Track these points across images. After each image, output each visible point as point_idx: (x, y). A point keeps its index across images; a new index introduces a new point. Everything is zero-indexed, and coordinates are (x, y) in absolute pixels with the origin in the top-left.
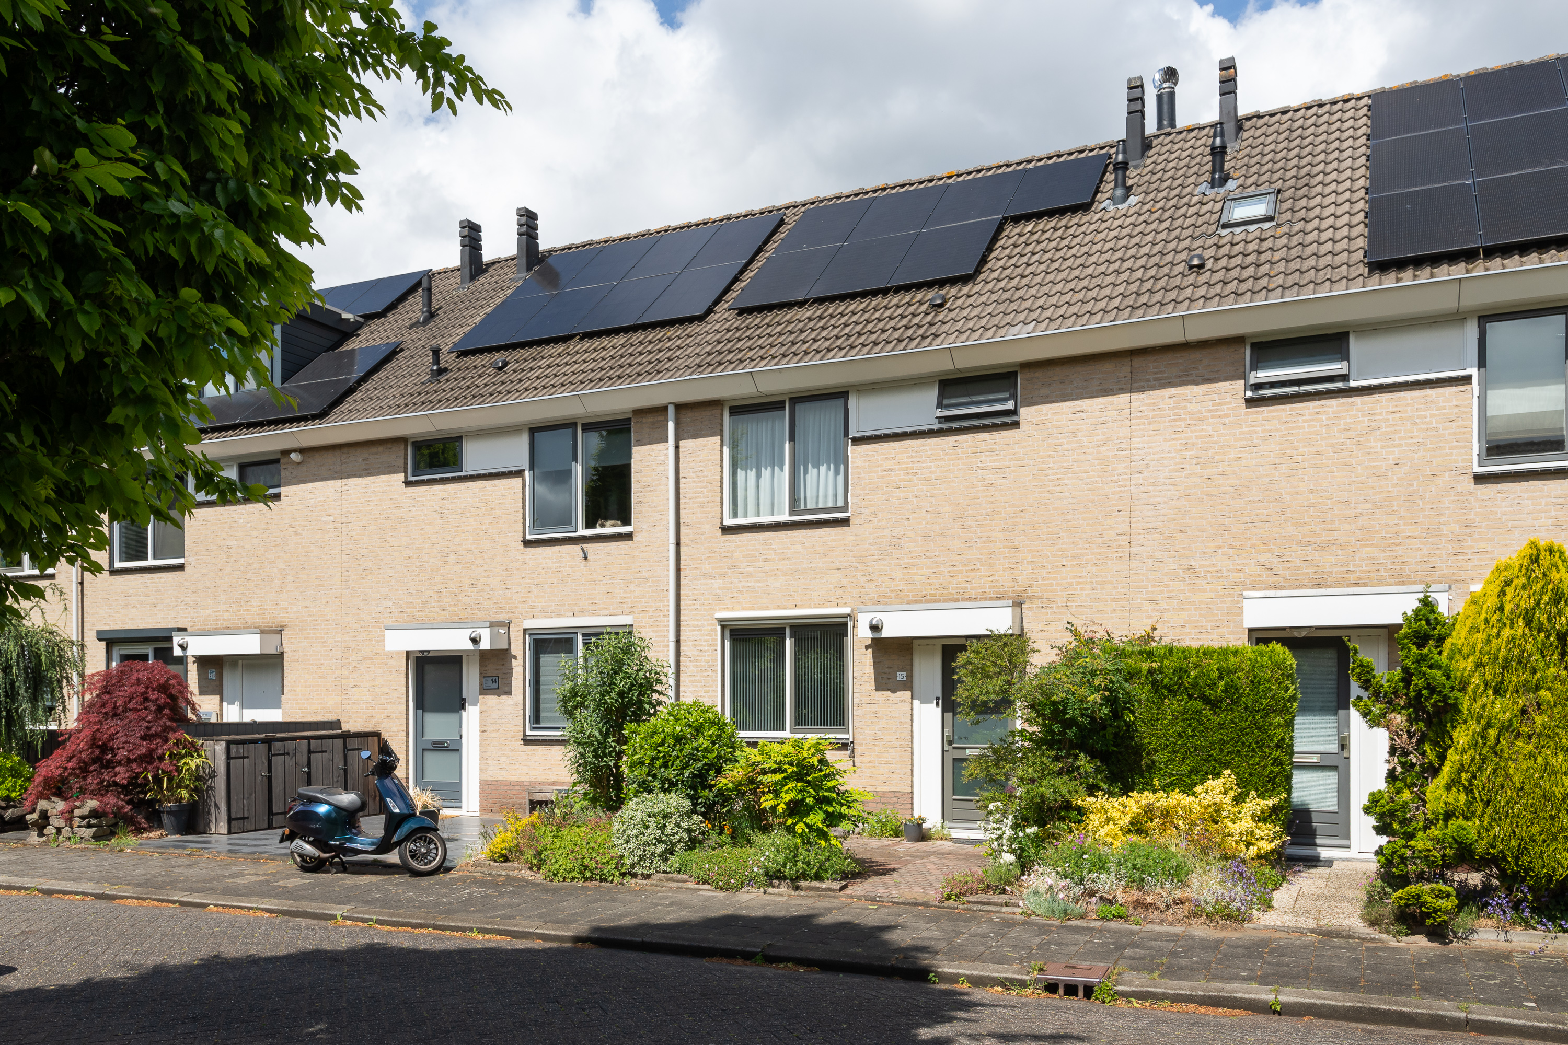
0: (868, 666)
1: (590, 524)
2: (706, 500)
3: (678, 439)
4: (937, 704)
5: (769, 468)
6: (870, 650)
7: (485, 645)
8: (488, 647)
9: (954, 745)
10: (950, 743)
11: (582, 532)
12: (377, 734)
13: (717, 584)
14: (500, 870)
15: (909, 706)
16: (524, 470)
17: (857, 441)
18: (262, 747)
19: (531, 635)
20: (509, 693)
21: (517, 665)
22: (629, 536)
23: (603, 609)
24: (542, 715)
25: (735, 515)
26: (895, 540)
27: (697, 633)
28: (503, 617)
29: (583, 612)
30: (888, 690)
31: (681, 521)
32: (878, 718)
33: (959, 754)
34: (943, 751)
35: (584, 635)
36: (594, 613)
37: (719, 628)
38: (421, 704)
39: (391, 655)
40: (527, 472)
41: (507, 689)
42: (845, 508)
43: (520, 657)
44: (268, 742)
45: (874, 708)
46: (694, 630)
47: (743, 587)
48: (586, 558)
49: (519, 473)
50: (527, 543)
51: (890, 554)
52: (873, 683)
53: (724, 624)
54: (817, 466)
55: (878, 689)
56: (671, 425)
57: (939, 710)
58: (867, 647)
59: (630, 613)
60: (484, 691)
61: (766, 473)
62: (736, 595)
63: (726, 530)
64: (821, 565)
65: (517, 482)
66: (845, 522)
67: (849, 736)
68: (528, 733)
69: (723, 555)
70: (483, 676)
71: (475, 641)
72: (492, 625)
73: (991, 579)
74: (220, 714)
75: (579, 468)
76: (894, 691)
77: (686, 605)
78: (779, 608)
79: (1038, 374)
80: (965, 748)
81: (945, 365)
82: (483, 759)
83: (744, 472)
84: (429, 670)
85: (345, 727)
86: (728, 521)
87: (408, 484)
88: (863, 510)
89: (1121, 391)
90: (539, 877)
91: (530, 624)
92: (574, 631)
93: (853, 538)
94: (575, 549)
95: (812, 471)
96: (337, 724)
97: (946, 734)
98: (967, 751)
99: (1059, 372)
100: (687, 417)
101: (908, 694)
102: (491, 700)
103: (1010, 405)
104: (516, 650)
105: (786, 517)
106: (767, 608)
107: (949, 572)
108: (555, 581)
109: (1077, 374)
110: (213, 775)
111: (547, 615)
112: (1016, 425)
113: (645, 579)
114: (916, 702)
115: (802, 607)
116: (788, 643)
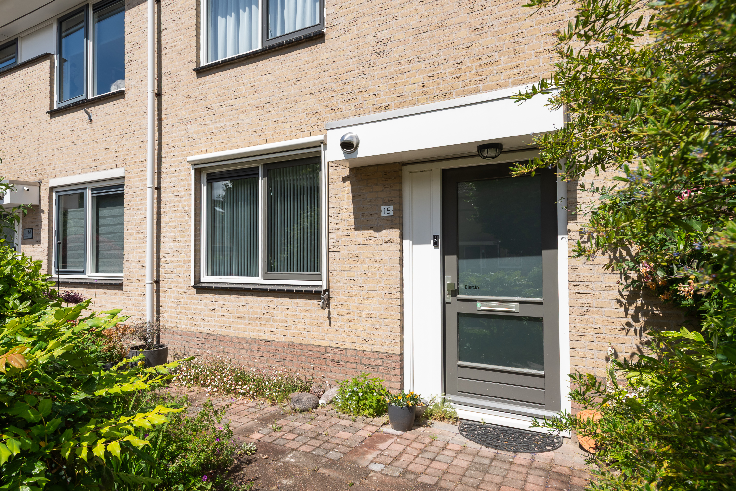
0: (345, 202)
2: (183, 47)
4: (436, 244)
6: (348, 183)
7: (7, 200)
8: (9, 202)
9: (459, 296)
10: (454, 293)
11: (90, 98)
13: (193, 128)
15: (398, 247)
16: (54, 55)
19: (57, 192)
20: (39, 242)
22: (122, 94)
23: (102, 164)
26: (381, 47)
27: (175, 179)
29: (90, 169)
30: (371, 228)
31: (163, 72)
32: (358, 262)
33: (466, 308)
34: (444, 304)
35: (93, 190)
36: (96, 169)
37: (193, 172)
41: (38, 238)
42: (321, 23)
43: (46, 211)
45: (353, 250)
46: (173, 177)
47: (216, 128)
48: (91, 120)
49: (50, 55)
50: (53, 113)
51: (373, 65)
52: (352, 221)
53: (198, 167)
55: (357, 228)
57: (438, 252)
58: (345, 179)
59: (123, 165)
60: (24, 240)
61: (244, 14)
62: (209, 137)
63: (201, 71)
65: (46, 64)
66: (320, 38)
67: (324, 284)
68: (54, 275)
69: (198, 98)
70: (24, 228)
75: (90, 44)
76: (378, 230)
77: (167, 153)
78: (250, 145)
80: (475, 301)
86: (204, 63)
88: (340, 20)
91: (54, 183)
92: (84, 186)
97: (448, 282)
98: (479, 304)
101: (395, 233)
102: (28, 248)
104: (45, 206)
105: (258, 46)
106: (239, 147)
108: (70, 144)
113: (134, 132)
114: (407, 243)
115: (273, 140)
116: (261, 183)
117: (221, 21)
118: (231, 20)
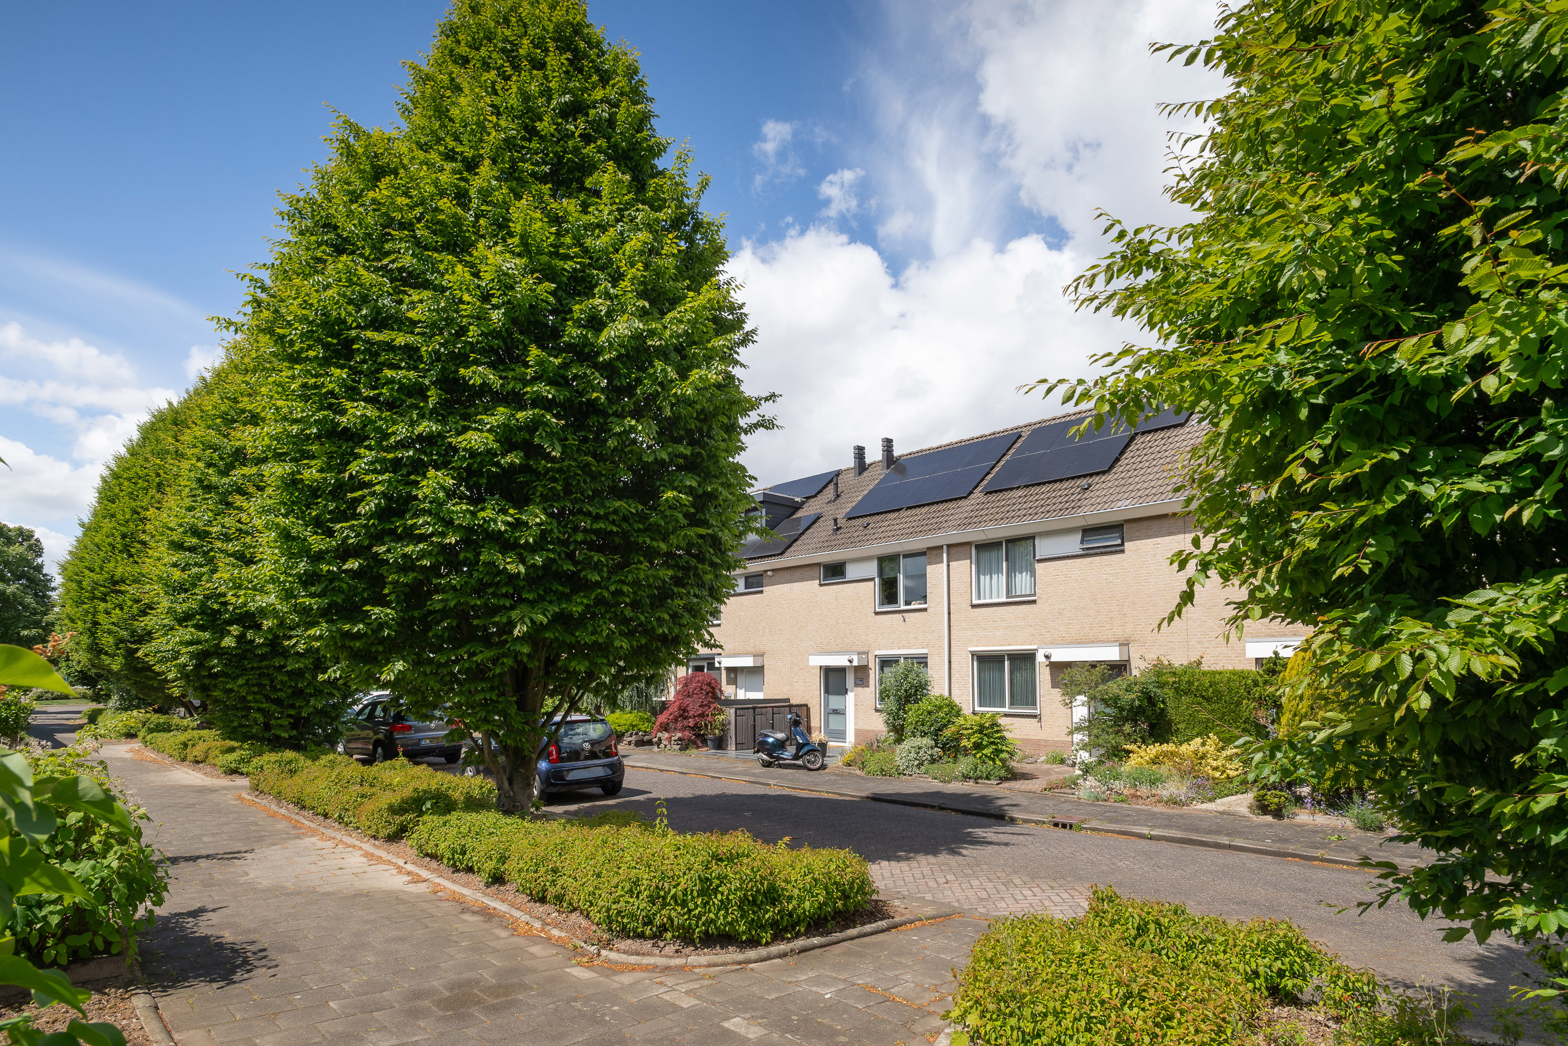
0: (1046, 678)
1: (907, 603)
2: (964, 591)
3: (948, 562)
5: (996, 575)
6: (1048, 667)
7: (855, 663)
8: (857, 665)
11: (903, 607)
12: (808, 706)
13: (969, 633)
14: (847, 770)
16: (875, 578)
17: (1039, 561)
18: (751, 711)
19: (879, 658)
20: (868, 687)
21: (872, 673)
22: (925, 610)
23: (914, 645)
25: (979, 598)
26: (1061, 611)
27: (959, 658)
28: (865, 649)
29: (903, 647)
31: (951, 601)
35: (903, 659)
36: (909, 648)
37: (971, 655)
38: (827, 690)
39: (813, 667)
40: (877, 579)
41: (867, 685)
42: (1034, 595)
43: (873, 670)
44: (754, 708)
45: (1050, 698)
47: (983, 635)
48: (905, 621)
49: (873, 579)
50: (877, 613)
52: (1050, 684)
53: (974, 654)
54: (1021, 573)
55: (1053, 687)
56: (945, 555)
58: (1045, 667)
59: (926, 648)
60: (856, 685)
61: (995, 577)
62: (979, 639)
63: (974, 606)
64: (1022, 623)
65: (872, 583)
66: (1034, 602)
67: (1038, 712)
68: (877, 706)
69: (972, 619)
70: (856, 678)
71: (850, 661)
72: (859, 654)
73: (1109, 631)
74: (736, 695)
75: (901, 576)
76: (1062, 689)
77: (954, 644)
78: (1001, 645)
79: (1134, 525)
81: (1085, 522)
82: (856, 718)
83: (985, 576)
84: (831, 675)
85: (793, 702)
86: (975, 602)
87: (821, 585)
88: (1043, 596)
89: (1180, 533)
90: (863, 774)
91: (877, 653)
92: (899, 656)
93: (1037, 611)
94: (899, 616)
95: (1018, 576)
96: (788, 701)
99: (1145, 524)
100: (953, 551)
102: (860, 690)
103: (1119, 542)
104: (871, 665)
105: (1004, 599)
106: (994, 647)
107: (1090, 627)
108: (890, 632)
109: (1155, 525)
110: (729, 723)
111: (886, 648)
112: (1123, 551)
113: (933, 632)
115: (1012, 645)
116: (1007, 664)
117: (982, 577)
118: (988, 577)
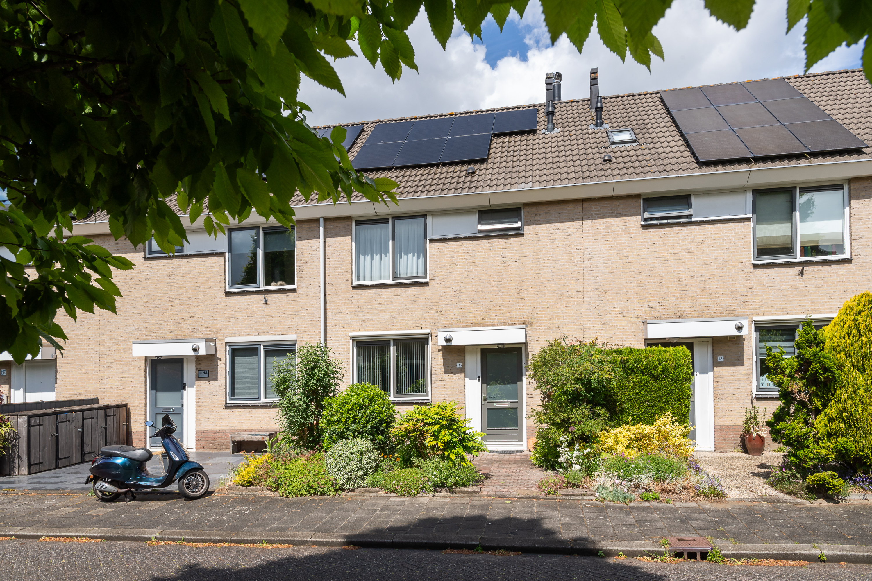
0: (440, 361)
1: (267, 283)
2: (342, 271)
3: (325, 237)
4: (479, 380)
5: (379, 255)
6: (441, 352)
7: (202, 352)
8: (204, 354)
9: (487, 401)
10: (485, 400)
11: (263, 288)
12: (125, 406)
13: (349, 317)
15: (463, 381)
16: (225, 252)
17: (431, 241)
18: (52, 418)
19: (229, 346)
20: (216, 379)
21: (220, 363)
22: (294, 290)
23: (278, 331)
24: (236, 391)
25: (358, 279)
26: (455, 294)
27: (337, 344)
28: (211, 336)
29: (264, 333)
30: (452, 373)
31: (327, 282)
32: (446, 388)
33: (490, 406)
34: (482, 404)
35: (264, 346)
36: (272, 333)
37: (351, 341)
38: (154, 387)
39: (135, 359)
40: (227, 254)
41: (214, 377)
42: (425, 277)
43: (223, 359)
44: (56, 414)
45: (443, 383)
46: (335, 343)
47: (365, 319)
48: (266, 303)
49: (222, 254)
50: (227, 294)
51: (452, 301)
52: (443, 369)
53: (354, 339)
54: (407, 254)
55: (445, 372)
56: (321, 229)
57: (480, 383)
58: (439, 351)
59: (295, 333)
60: (199, 378)
61: (377, 257)
62: (361, 323)
63: (354, 287)
64: (412, 307)
65: (221, 259)
66: (426, 284)
67: (429, 398)
68: (228, 402)
69: (353, 301)
70: (198, 370)
71: (195, 350)
72: (207, 340)
73: (509, 314)
75: (262, 252)
76: (455, 374)
77: (330, 329)
78: (387, 330)
79: (534, 209)
80: (494, 403)
81: (484, 202)
82: (198, 418)
83: (363, 257)
84: (160, 368)
85: (103, 402)
86: (355, 283)
87: (146, 259)
88: (436, 278)
89: (578, 219)
90: (277, 495)
91: (229, 340)
92: (259, 343)
93: (431, 292)
94: (260, 298)
95: (404, 257)
96: (96, 401)
97: (483, 395)
98: (495, 404)
99: (545, 208)
100: (331, 225)
101: (463, 375)
102: (204, 384)
103: (519, 224)
104: (221, 354)
105: (390, 281)
106: (380, 330)
107: (486, 310)
108: (246, 315)
109: (554, 210)
110: (17, 437)
111: (240, 334)
112: (522, 235)
113: (305, 315)
114: (467, 379)
115: (401, 329)
116: (392, 349)
